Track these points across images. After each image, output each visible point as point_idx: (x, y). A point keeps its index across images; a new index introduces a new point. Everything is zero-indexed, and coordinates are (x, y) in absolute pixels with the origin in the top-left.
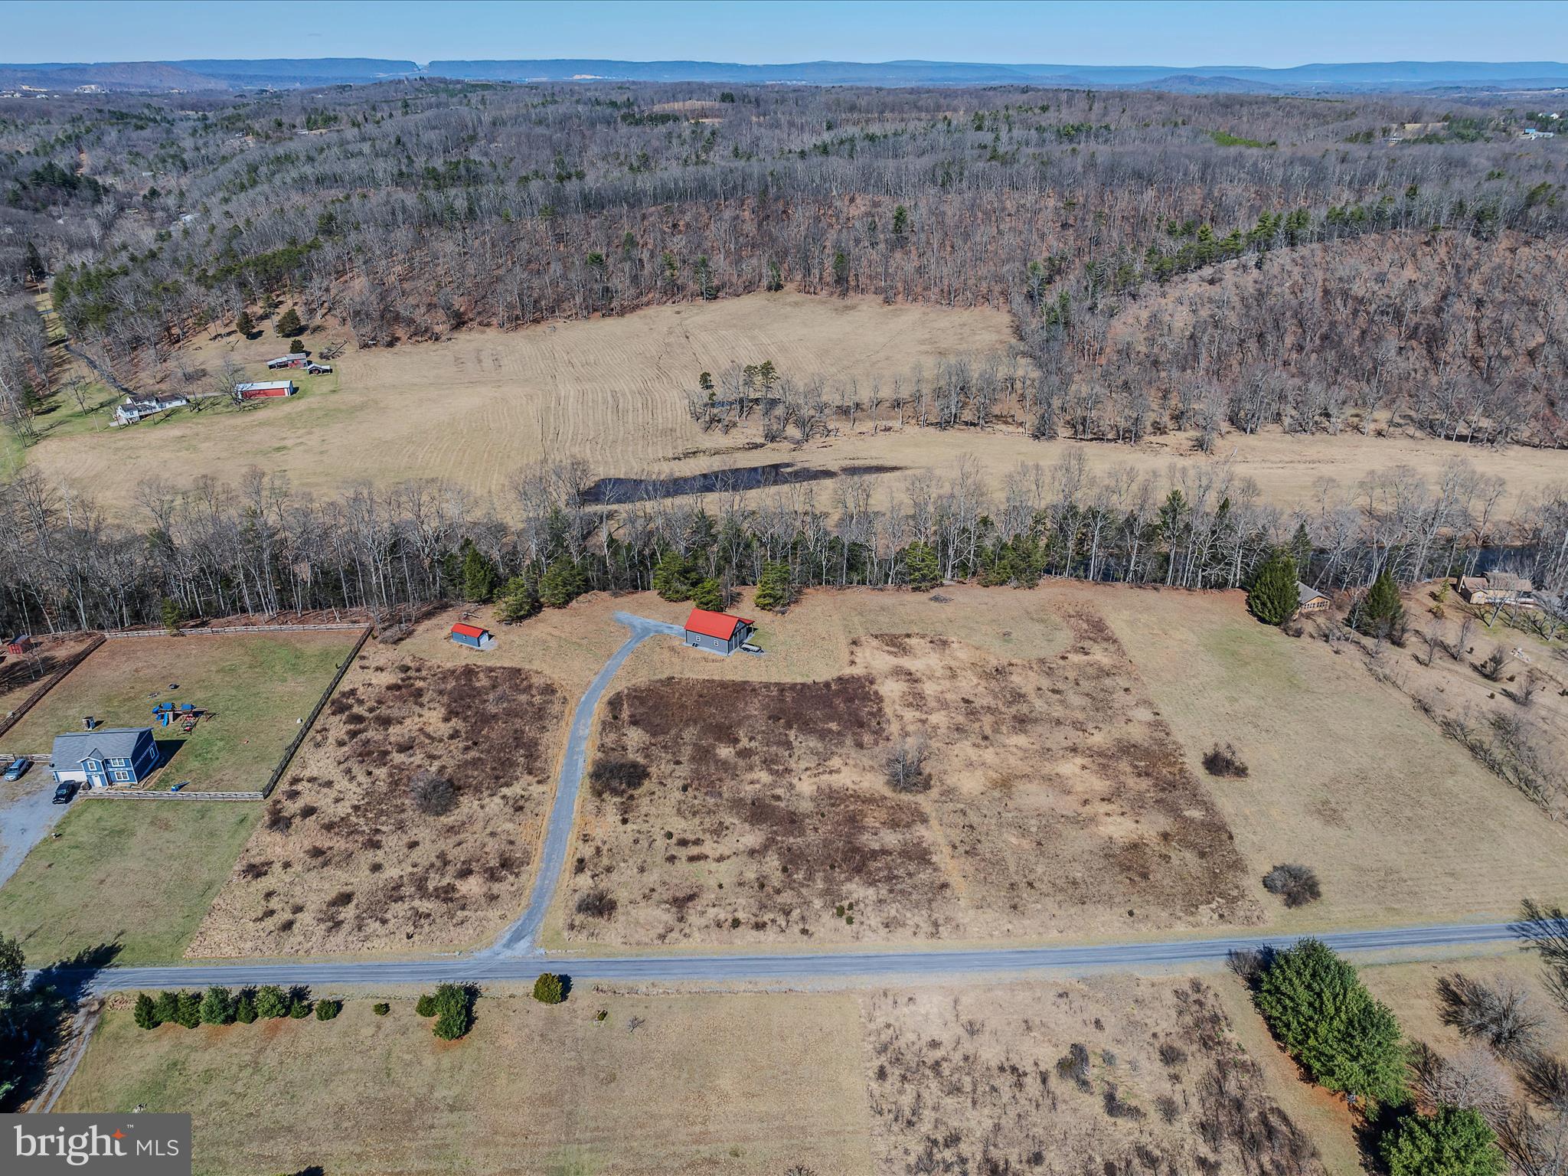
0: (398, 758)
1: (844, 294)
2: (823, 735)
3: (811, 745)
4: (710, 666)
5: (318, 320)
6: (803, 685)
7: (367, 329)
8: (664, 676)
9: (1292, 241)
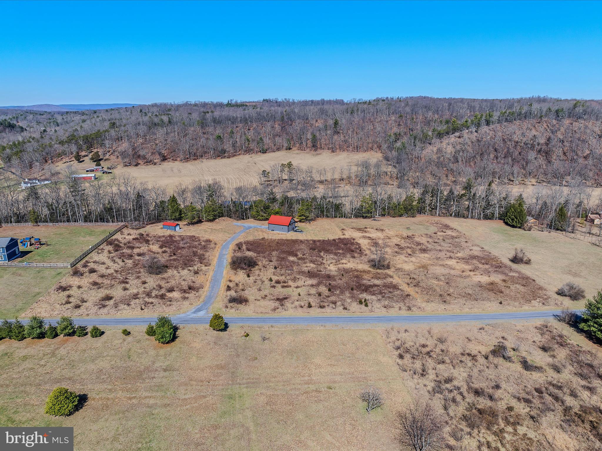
0: (137, 258)
1: (316, 150)
2: (336, 254)
3: (331, 257)
4: (280, 236)
5: (107, 157)
6: (324, 241)
7: (127, 160)
8: (261, 238)
9: (488, 123)
